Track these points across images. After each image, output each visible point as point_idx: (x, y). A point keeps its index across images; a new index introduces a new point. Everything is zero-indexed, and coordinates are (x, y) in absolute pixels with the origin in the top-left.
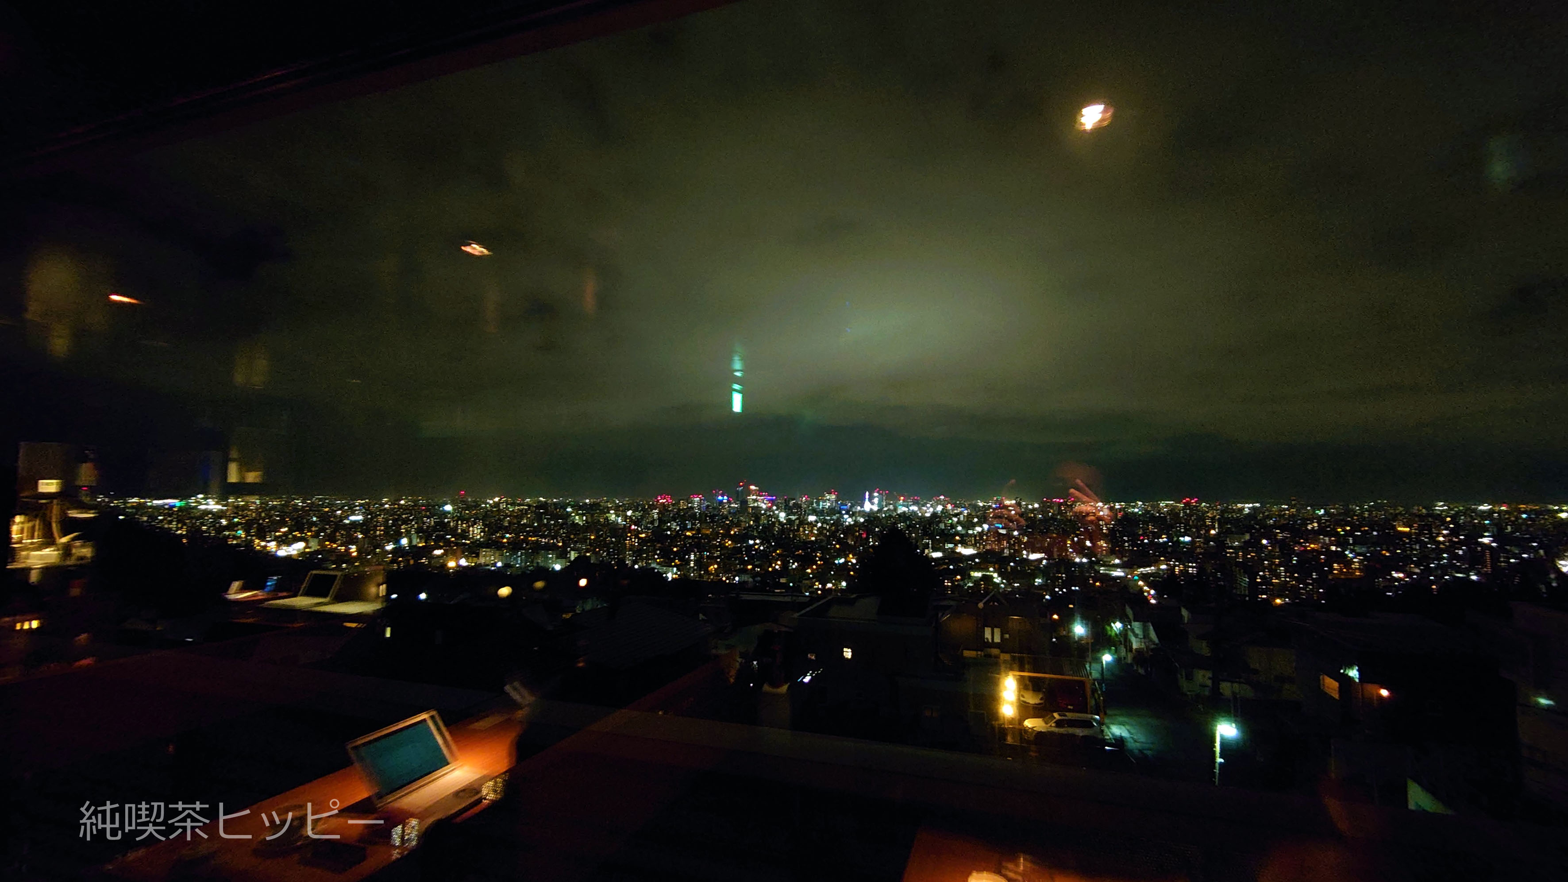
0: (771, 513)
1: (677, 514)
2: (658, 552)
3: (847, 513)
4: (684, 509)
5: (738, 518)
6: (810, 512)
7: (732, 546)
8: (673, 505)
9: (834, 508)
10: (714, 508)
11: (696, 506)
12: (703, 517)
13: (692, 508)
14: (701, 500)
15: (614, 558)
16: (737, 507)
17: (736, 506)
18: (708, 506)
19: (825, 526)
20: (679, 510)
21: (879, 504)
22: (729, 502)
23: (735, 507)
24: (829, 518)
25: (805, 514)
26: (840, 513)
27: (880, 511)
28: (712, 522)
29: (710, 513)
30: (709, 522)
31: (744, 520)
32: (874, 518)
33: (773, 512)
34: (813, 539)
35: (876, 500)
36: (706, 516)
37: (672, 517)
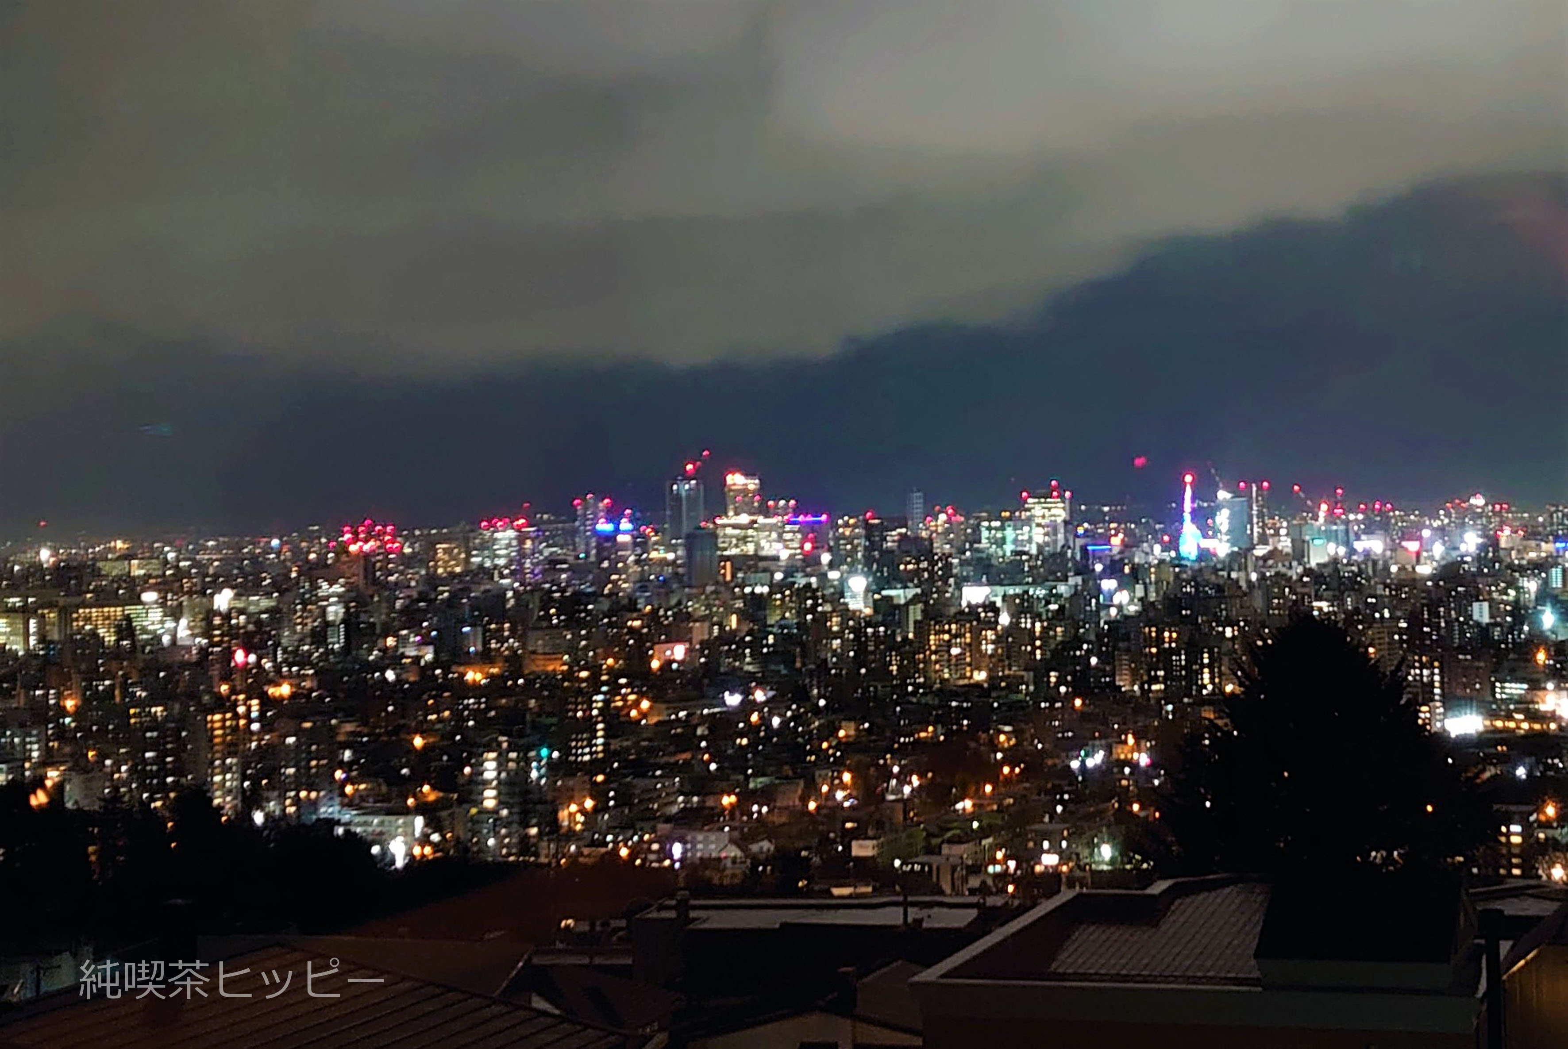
0: (813, 580)
1: (422, 597)
2: (347, 755)
3: (1113, 569)
4: (452, 575)
5: (679, 603)
6: (968, 571)
7: (653, 720)
8: (408, 561)
9: (1063, 554)
10: (575, 570)
11: (502, 562)
12: (534, 603)
13: (488, 573)
14: (521, 539)
15: (163, 788)
16: (673, 563)
17: (671, 556)
18: (553, 562)
19: (1026, 623)
20: (433, 581)
21: (1237, 532)
22: (641, 543)
23: (663, 562)
24: (1041, 592)
25: (945, 579)
26: (1083, 570)
27: (1239, 559)
28: (573, 623)
29: (563, 591)
30: (557, 626)
31: (702, 611)
32: (1219, 589)
33: (823, 577)
34: (980, 676)
35: (1223, 518)
36: (547, 601)
37: (404, 610)
